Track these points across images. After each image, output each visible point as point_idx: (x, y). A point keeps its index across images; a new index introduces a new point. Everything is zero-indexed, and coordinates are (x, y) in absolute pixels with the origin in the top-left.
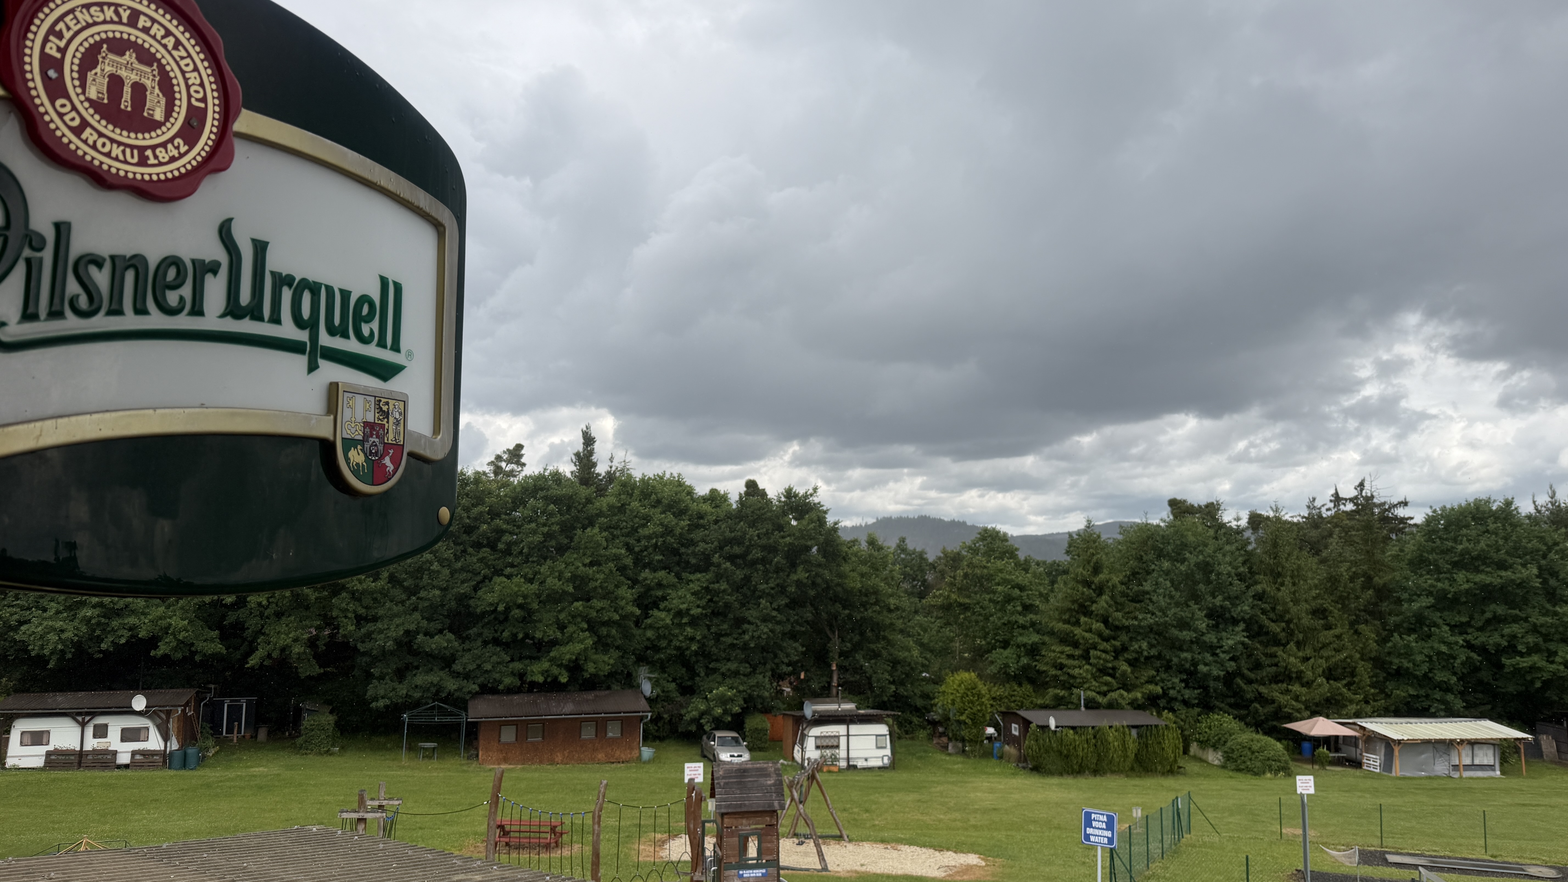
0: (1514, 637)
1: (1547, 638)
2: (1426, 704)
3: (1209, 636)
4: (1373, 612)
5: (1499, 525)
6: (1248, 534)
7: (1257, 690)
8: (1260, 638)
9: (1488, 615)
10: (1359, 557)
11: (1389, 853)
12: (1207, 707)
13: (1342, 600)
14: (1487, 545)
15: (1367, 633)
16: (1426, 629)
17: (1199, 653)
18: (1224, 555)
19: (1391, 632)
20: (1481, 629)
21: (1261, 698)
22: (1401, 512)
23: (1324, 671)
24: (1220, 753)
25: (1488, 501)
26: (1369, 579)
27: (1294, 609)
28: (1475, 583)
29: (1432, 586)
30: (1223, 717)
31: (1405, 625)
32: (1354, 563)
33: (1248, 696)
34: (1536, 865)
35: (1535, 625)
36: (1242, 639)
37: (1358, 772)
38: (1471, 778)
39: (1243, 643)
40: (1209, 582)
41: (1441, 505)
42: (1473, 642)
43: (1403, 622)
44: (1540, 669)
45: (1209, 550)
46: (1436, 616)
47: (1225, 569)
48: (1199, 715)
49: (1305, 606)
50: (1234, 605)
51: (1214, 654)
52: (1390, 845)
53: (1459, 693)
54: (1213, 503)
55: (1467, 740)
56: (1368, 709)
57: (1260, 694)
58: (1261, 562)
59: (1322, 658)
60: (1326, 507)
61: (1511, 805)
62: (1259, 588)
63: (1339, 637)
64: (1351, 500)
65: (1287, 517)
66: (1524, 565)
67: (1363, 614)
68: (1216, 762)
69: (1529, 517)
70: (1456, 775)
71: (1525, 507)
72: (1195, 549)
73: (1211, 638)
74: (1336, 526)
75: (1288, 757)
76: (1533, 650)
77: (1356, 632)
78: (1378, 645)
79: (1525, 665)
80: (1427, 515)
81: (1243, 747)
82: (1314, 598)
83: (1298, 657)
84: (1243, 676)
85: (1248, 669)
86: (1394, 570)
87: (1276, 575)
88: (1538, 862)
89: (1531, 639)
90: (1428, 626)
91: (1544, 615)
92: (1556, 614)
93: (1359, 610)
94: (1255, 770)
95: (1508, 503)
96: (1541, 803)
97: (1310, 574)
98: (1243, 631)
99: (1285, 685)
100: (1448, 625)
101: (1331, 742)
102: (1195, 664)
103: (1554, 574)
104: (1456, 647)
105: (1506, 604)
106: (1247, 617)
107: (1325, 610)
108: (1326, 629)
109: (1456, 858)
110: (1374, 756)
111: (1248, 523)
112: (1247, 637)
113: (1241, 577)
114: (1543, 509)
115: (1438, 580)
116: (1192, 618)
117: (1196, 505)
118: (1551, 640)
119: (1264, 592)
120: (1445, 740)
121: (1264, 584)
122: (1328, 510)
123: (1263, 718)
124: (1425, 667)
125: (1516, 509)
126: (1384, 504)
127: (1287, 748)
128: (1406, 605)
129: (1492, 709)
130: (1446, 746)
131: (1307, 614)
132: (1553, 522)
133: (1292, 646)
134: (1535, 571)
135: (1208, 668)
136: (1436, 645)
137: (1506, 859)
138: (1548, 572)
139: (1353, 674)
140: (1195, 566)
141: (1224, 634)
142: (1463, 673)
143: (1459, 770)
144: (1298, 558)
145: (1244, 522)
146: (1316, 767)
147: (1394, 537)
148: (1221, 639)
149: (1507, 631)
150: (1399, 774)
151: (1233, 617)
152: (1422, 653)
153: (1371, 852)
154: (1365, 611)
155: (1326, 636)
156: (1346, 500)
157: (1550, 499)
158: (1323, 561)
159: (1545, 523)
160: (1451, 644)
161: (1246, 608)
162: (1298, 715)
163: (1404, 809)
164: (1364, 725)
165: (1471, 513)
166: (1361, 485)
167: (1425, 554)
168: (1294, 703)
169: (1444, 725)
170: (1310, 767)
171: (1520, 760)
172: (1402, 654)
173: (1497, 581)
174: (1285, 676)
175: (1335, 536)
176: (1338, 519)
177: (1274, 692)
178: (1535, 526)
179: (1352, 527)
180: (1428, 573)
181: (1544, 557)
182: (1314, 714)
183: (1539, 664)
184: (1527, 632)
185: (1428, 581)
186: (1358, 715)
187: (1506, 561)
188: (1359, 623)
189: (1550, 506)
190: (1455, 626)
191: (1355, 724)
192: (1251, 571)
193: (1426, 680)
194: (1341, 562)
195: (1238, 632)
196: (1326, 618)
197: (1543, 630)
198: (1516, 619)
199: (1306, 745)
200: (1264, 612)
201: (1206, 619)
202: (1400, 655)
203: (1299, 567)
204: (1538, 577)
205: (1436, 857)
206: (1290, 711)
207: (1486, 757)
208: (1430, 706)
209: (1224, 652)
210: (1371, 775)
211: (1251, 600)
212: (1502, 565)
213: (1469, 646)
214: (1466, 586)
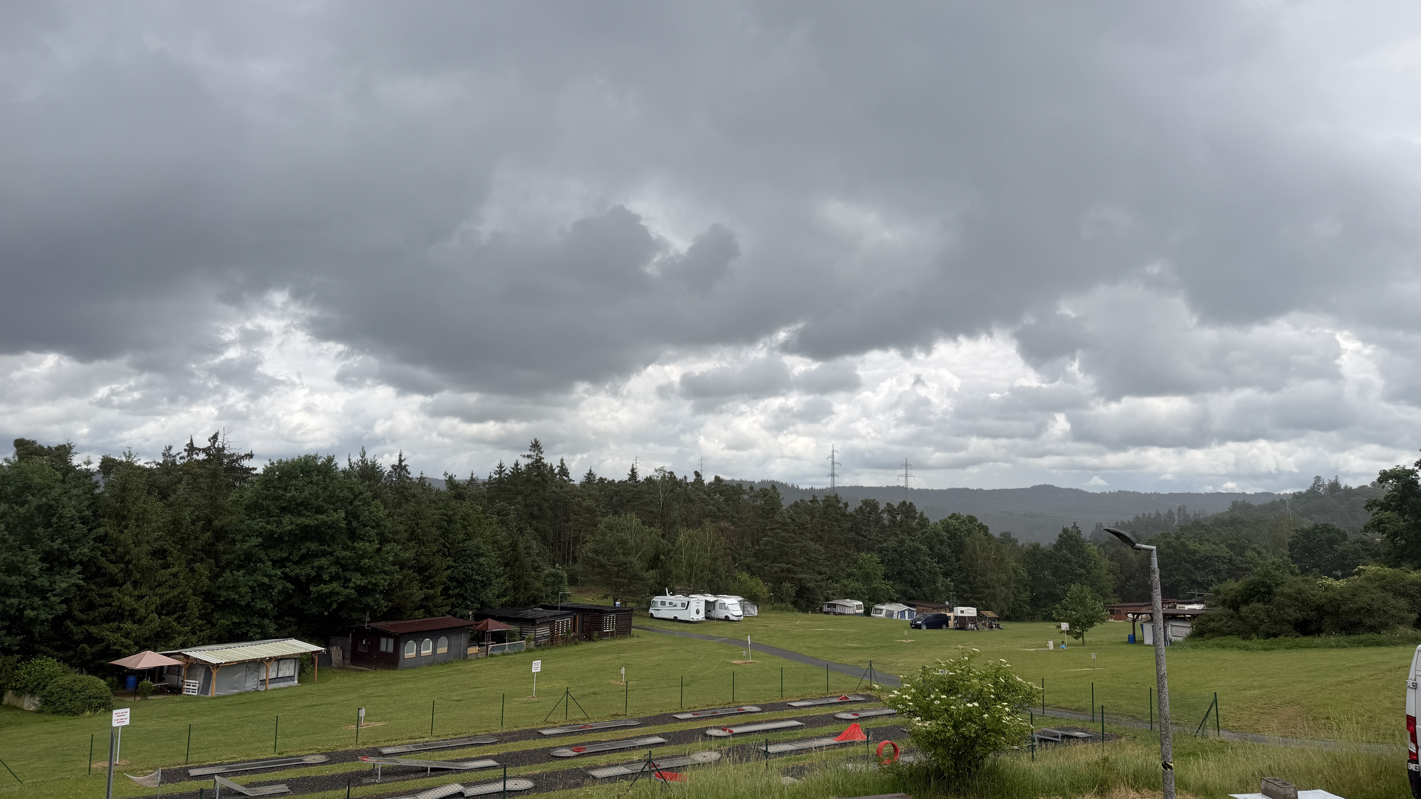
0: (321, 568)
1: (345, 568)
2: (244, 630)
3: (41, 579)
4: (209, 551)
5: (321, 477)
6: (98, 478)
7: (87, 630)
8: (97, 580)
9: (304, 551)
10: (203, 502)
11: (191, 768)
12: (28, 652)
13: (183, 542)
14: (310, 494)
15: (202, 570)
16: (253, 565)
17: (28, 598)
18: (70, 499)
19: (223, 569)
20: (297, 563)
21: (91, 639)
22: (246, 463)
23: (156, 608)
24: (37, 698)
25: (315, 457)
26: (209, 521)
27: (135, 551)
28: (297, 525)
29: (262, 527)
30: (46, 661)
31: (236, 562)
32: (197, 507)
33: (76, 637)
34: (313, 754)
35: (338, 557)
36: (78, 581)
37: (177, 698)
38: (275, 689)
39: (78, 586)
40: (48, 525)
41: (278, 459)
42: (290, 574)
43: (234, 559)
44: (338, 594)
45: (55, 492)
46: (262, 555)
47: (70, 512)
48: (19, 661)
49: (146, 548)
50: (72, 548)
51: (44, 598)
52: (195, 760)
53: (274, 617)
54: (64, 446)
55: (274, 657)
56: (194, 639)
57: (90, 634)
58: (108, 505)
59: (156, 595)
60: (181, 455)
61: (302, 707)
62: (101, 531)
63: (175, 575)
64: (204, 450)
65: (141, 463)
66: (335, 510)
67: (200, 553)
68: (32, 708)
69: (344, 471)
70: (262, 688)
71: (342, 464)
72: (39, 491)
73: (43, 581)
74: (187, 473)
75: (110, 693)
76: (333, 578)
77: (192, 570)
78: (211, 580)
79: (327, 590)
80: (266, 466)
81: (64, 689)
82: (156, 540)
83: (133, 596)
84: (74, 619)
85: (80, 611)
86: (232, 514)
87: (121, 518)
88: (314, 752)
89: (333, 569)
90: (254, 562)
91: (345, 550)
92: (354, 548)
93: (197, 550)
94: (74, 710)
95: (330, 460)
96: (325, 702)
97: (154, 518)
98: (79, 573)
99: (117, 623)
100: (271, 560)
101: (156, 673)
102: (21, 611)
103: (356, 517)
104: (276, 579)
105: (318, 542)
106: (85, 559)
107: (165, 551)
108: (164, 569)
109: (250, 761)
110: (194, 682)
111: (100, 467)
112: (82, 579)
113: (84, 521)
114: (355, 466)
115: (268, 523)
116: (23, 563)
117: (46, 447)
118: (349, 570)
119: (106, 534)
120: (257, 659)
121: (107, 527)
122: (181, 458)
123: (90, 657)
124: (248, 598)
125: (335, 464)
126: (233, 455)
127: (110, 685)
128: (238, 545)
129: (298, 629)
130: (257, 664)
131: (147, 554)
132: (361, 476)
133: (129, 585)
134: (343, 515)
135: (35, 612)
136: (260, 578)
137: (290, 754)
138: (352, 516)
139: (184, 609)
140: (36, 509)
141: (58, 577)
142: (278, 600)
143: (265, 684)
144: (145, 502)
145: (95, 466)
146: (138, 698)
147: (237, 484)
148: (55, 582)
149: (316, 563)
150: (214, 694)
151: (70, 560)
152: (246, 585)
153: (175, 770)
154: (202, 550)
155: (164, 574)
156: (199, 450)
157: (361, 458)
158: (170, 505)
159: (355, 477)
160: (271, 576)
161: (86, 550)
162: (127, 651)
163: (213, 725)
164: (188, 653)
165: (301, 466)
166: (215, 437)
167: (260, 501)
168: (123, 640)
169: (258, 647)
170: (132, 699)
171: (314, 669)
172: (230, 588)
173: (312, 522)
174: (120, 615)
175: (183, 482)
176: (188, 468)
177: (106, 632)
178: (348, 479)
179: (201, 475)
180: (260, 517)
181: (351, 503)
182: (142, 648)
183: (337, 590)
184: (331, 564)
185: (258, 523)
186: (184, 646)
187: (322, 507)
188: (195, 562)
189: (360, 463)
190: (277, 561)
191: (179, 654)
192: (95, 514)
193: (249, 609)
194: (186, 506)
195: (73, 575)
196: (165, 558)
197: (343, 562)
198: (324, 553)
199: (131, 679)
200: (104, 554)
201: (40, 563)
202: (228, 589)
203: (145, 510)
204: (345, 519)
205: (233, 763)
206: (119, 648)
207: (289, 670)
208: (248, 631)
209: (55, 595)
210: (191, 699)
211: (92, 543)
212: (319, 510)
213: (286, 577)
214: (289, 527)
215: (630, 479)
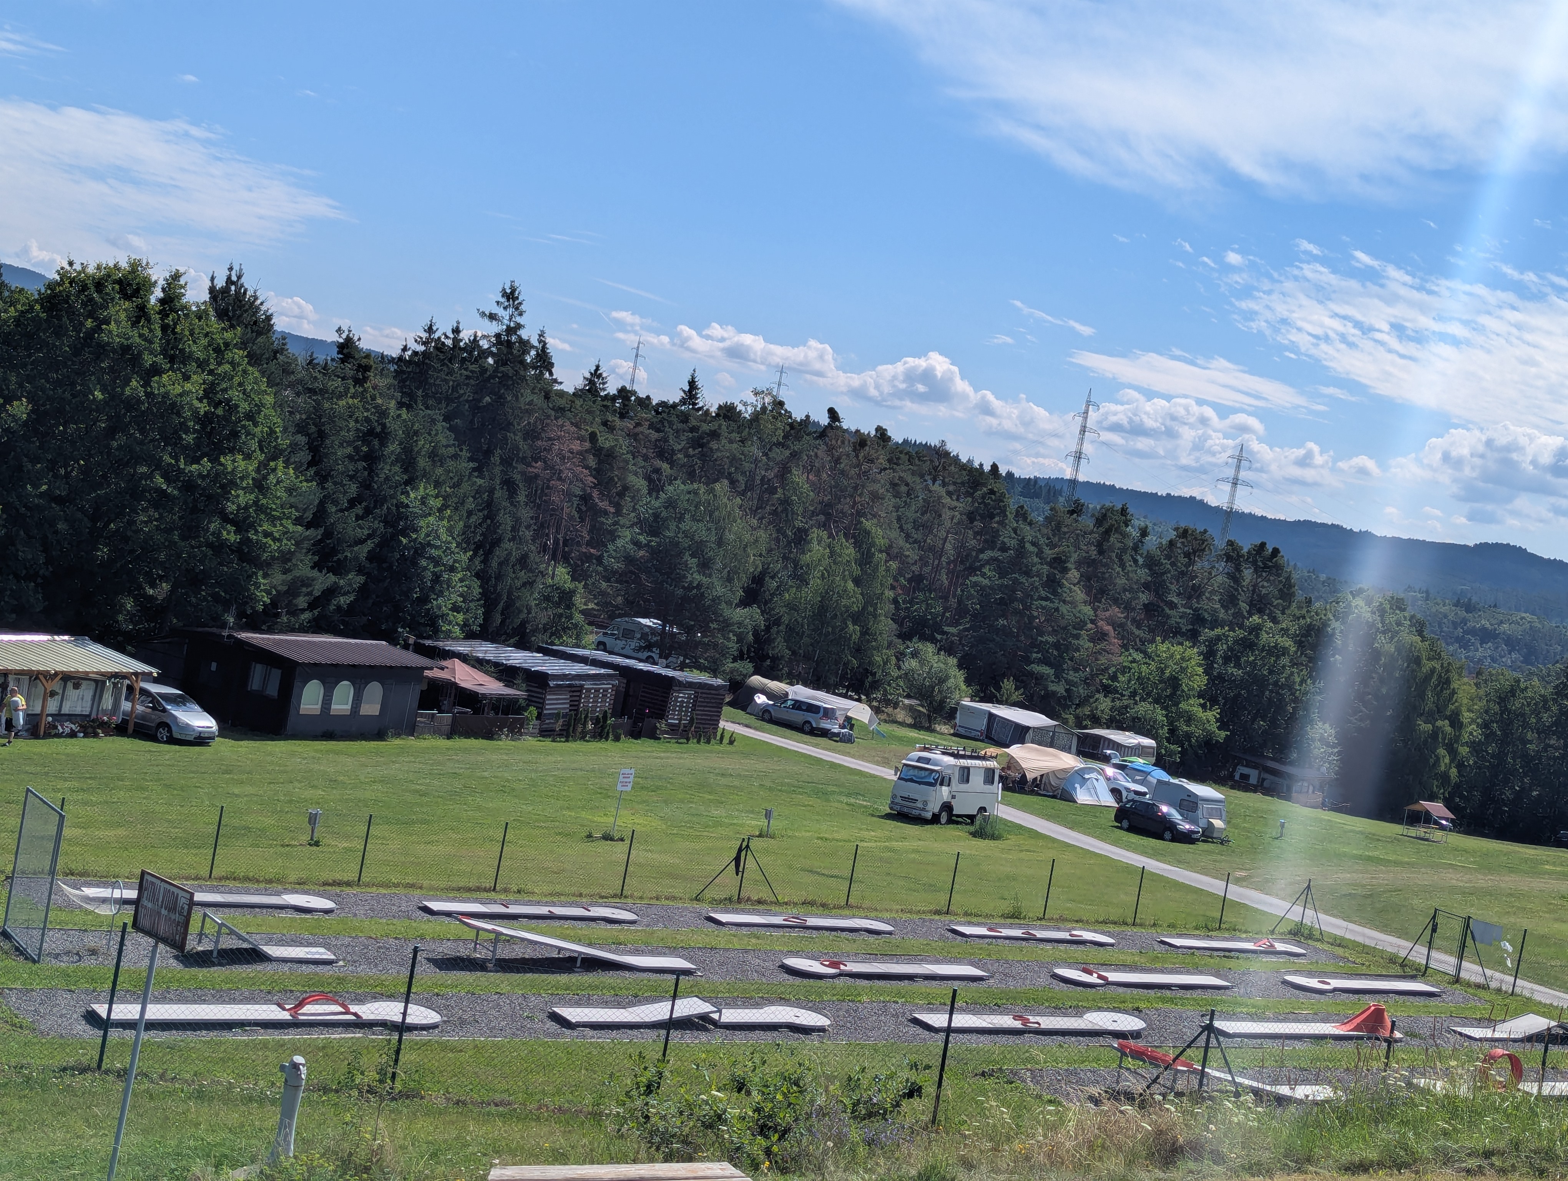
55: (62, 672)
215: (683, 402)
